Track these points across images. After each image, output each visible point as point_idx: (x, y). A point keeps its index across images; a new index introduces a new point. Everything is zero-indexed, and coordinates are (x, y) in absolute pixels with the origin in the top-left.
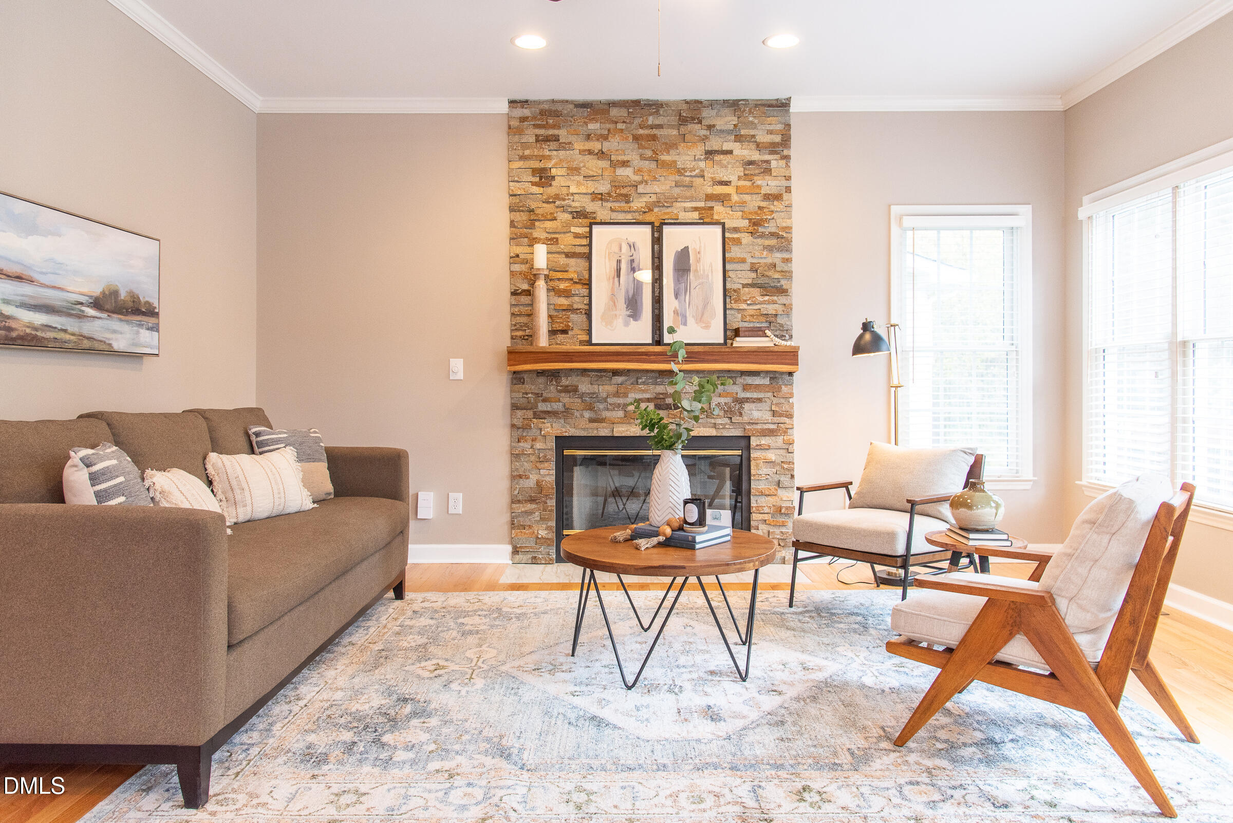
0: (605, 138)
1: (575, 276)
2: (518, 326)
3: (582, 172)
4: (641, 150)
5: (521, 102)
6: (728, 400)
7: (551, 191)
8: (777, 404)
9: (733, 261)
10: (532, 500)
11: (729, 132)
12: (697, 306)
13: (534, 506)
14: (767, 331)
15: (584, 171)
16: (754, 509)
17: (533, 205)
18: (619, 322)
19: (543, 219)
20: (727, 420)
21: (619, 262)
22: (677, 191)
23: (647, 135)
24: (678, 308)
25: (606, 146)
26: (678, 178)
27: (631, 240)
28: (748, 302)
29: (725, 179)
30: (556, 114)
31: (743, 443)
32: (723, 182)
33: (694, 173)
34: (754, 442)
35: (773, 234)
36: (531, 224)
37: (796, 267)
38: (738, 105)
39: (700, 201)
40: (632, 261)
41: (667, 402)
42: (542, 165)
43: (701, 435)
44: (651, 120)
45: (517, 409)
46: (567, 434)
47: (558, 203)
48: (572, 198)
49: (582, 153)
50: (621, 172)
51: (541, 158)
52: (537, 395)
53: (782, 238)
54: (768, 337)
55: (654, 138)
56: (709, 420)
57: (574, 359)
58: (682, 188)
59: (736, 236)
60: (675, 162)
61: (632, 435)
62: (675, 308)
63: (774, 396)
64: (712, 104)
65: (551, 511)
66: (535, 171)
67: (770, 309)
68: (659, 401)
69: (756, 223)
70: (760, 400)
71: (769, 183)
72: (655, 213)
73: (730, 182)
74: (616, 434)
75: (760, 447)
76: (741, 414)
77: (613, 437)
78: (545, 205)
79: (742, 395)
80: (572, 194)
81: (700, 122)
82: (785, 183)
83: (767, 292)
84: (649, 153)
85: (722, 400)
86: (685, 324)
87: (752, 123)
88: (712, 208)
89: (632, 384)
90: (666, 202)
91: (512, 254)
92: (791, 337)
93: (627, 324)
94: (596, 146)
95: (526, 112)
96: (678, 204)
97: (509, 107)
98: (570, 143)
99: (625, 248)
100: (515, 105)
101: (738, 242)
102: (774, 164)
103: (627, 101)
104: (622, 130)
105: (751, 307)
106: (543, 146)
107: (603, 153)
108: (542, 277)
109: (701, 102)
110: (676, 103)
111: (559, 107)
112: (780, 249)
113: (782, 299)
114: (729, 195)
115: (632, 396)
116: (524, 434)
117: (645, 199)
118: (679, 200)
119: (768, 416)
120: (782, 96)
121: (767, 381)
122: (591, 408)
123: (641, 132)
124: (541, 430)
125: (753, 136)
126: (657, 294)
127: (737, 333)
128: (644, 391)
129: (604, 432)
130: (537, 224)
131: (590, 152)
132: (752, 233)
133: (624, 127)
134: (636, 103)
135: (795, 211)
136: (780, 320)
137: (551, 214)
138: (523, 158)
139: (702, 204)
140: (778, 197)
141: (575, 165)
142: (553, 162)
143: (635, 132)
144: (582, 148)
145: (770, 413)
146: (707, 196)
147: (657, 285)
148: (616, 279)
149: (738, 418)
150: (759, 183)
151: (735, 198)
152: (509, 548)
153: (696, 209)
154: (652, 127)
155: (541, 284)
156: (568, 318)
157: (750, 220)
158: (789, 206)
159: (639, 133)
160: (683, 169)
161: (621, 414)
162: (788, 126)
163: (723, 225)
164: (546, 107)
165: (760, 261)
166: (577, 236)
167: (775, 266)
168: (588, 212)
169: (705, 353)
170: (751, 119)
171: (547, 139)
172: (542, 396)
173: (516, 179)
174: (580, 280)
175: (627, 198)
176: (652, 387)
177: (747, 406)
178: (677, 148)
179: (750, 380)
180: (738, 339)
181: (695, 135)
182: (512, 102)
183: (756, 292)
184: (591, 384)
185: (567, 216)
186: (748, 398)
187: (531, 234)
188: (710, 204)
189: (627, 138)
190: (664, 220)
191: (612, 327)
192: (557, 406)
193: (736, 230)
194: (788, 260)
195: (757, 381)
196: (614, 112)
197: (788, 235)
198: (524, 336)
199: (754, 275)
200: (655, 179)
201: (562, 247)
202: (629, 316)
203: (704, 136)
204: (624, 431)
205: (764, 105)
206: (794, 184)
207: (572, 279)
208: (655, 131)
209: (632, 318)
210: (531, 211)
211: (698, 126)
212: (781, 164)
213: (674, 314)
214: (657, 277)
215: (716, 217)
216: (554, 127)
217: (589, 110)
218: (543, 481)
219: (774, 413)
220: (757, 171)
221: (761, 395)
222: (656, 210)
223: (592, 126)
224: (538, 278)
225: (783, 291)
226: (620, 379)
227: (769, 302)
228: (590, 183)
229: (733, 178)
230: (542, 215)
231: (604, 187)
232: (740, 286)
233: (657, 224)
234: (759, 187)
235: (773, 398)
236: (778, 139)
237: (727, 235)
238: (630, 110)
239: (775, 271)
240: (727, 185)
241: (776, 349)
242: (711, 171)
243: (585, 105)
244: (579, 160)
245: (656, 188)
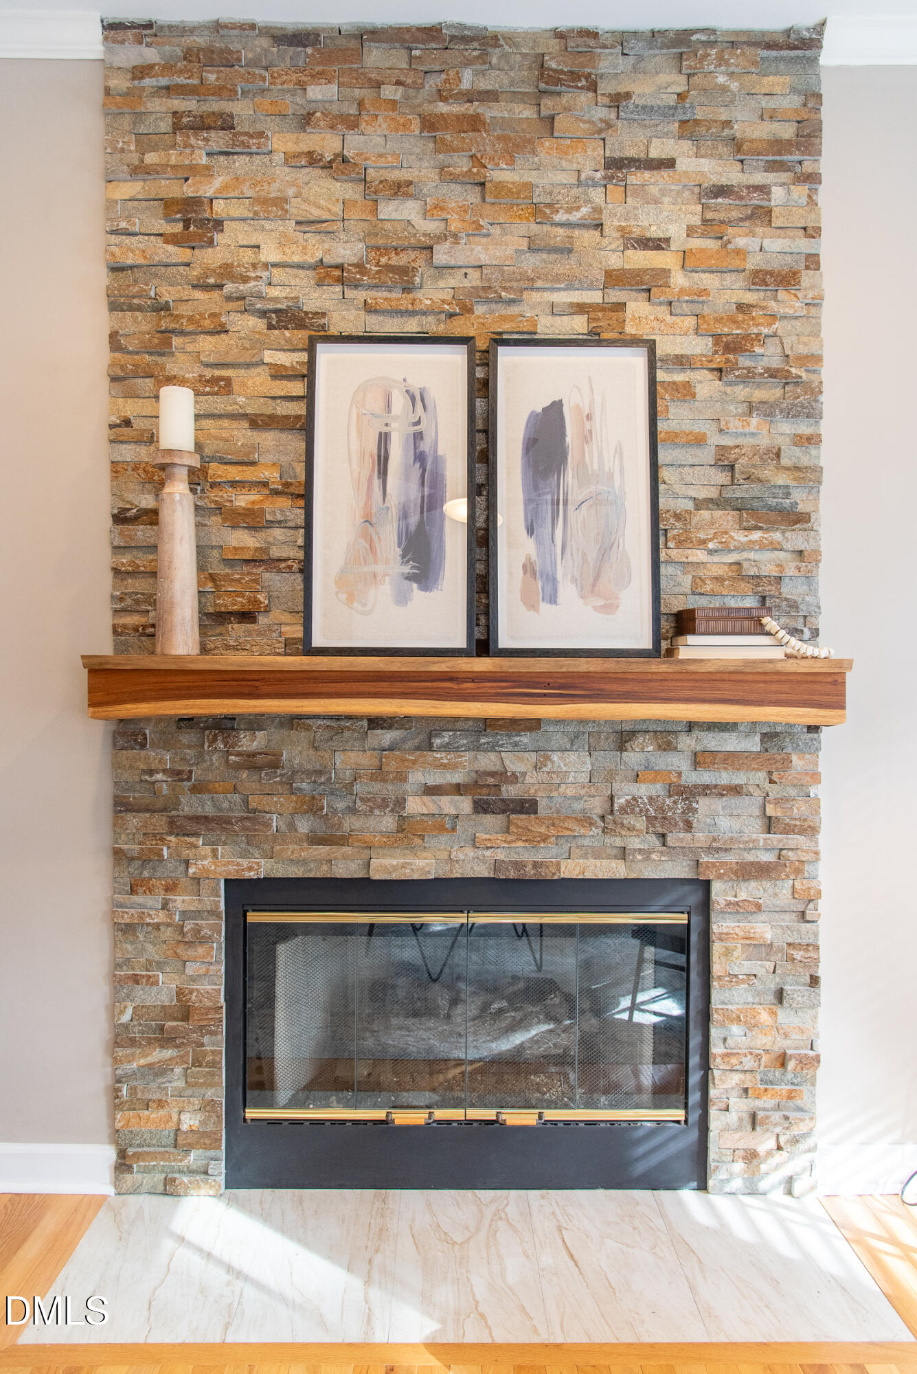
0: (352, 124)
1: (272, 475)
2: (129, 601)
3: (292, 211)
4: (441, 156)
5: (133, 26)
6: (658, 789)
7: (211, 257)
8: (778, 802)
9: (674, 438)
10: (164, 1038)
11: (667, 112)
12: (584, 554)
13: (169, 1053)
14: (766, 620)
15: (297, 208)
16: (718, 1060)
17: (168, 294)
18: (384, 592)
19: (190, 328)
20: (654, 841)
21: (384, 439)
22: (532, 262)
23: (457, 116)
24: (534, 557)
25: (354, 144)
26: (535, 228)
27: (416, 384)
28: (711, 546)
29: (655, 232)
30: (227, 60)
31: (694, 899)
32: (649, 239)
33: (575, 217)
34: (720, 893)
35: (773, 373)
36: (162, 343)
37: (827, 456)
38: (689, 44)
39: (591, 287)
40: (418, 437)
41: (505, 795)
42: (189, 190)
43: (589, 875)
44: (467, 80)
45: (127, 811)
46: (252, 875)
47: (230, 287)
48: (265, 274)
49: (293, 162)
50: (390, 210)
51: (187, 173)
52: (177, 775)
53: (797, 384)
54: (768, 634)
55: (475, 124)
56: (609, 840)
57: (265, 688)
58: (545, 256)
59: (679, 377)
60: (529, 187)
61: (416, 877)
62: (529, 558)
63: (771, 781)
64: (622, 40)
65: (214, 1064)
66: (170, 206)
67: (766, 562)
68: (485, 790)
69: (732, 346)
70: (736, 790)
71: (766, 243)
72: (479, 317)
73: (667, 240)
74: (376, 876)
75: (737, 908)
76: (689, 826)
77: (367, 881)
78: (198, 294)
79: (693, 777)
80: (266, 266)
81: (593, 87)
82: (803, 245)
83: (759, 520)
84: (462, 164)
85: (643, 790)
86: (553, 599)
87: (724, 89)
88: (621, 306)
89: (418, 748)
90: (505, 288)
91: (115, 419)
92: (815, 633)
93: (402, 599)
94: (327, 143)
95: (151, 55)
96: (536, 296)
97: (106, 39)
98: (261, 134)
99: (400, 403)
100: (120, 35)
101: (685, 392)
102: (778, 194)
103: (408, 30)
104: (394, 102)
105: (716, 558)
106: (193, 141)
107: (345, 160)
108: (182, 474)
109: (593, 35)
110: (533, 37)
111: (233, 43)
112: (792, 413)
113: (795, 539)
114: (666, 272)
115: (417, 778)
116: (146, 874)
117: (452, 282)
118: (539, 284)
119: (753, 829)
120: (803, 20)
121: (753, 744)
122: (312, 807)
123: (443, 108)
124: (187, 863)
125: (727, 124)
126: (480, 522)
127: (684, 623)
128: (445, 767)
129: (345, 866)
130: (176, 341)
131: (313, 159)
132: (720, 370)
133: (398, 97)
134: (431, 33)
135: (828, 313)
136: (789, 590)
137: (214, 315)
138: (139, 171)
139: (595, 297)
140: (787, 279)
141: (273, 191)
142: (218, 182)
143: (427, 108)
144: (291, 147)
145: (758, 824)
146: (609, 274)
147: (481, 501)
148: (377, 483)
149: (681, 835)
150: (741, 242)
151: (679, 280)
152: (109, 1154)
153: (581, 309)
154: (470, 97)
155: (178, 490)
156: (256, 581)
157: (717, 337)
158: (815, 304)
159: (437, 111)
160: (549, 205)
161: (388, 822)
162: (813, 97)
163: (651, 346)
164: (200, 40)
165: (740, 441)
166: (279, 373)
167: (778, 455)
168: (307, 313)
169: (604, 676)
170: (721, 79)
171: (202, 125)
172: (189, 779)
173: (123, 225)
174: (287, 485)
175: (405, 279)
176: (467, 756)
177: (704, 805)
178: (534, 152)
179: (712, 741)
180: (691, 639)
181: (578, 119)
182: (113, 28)
183: (726, 518)
184: (316, 749)
185: (259, 324)
186: (707, 787)
187: (163, 367)
188: (615, 296)
189: (406, 126)
190: (501, 333)
191: (364, 605)
192: (229, 803)
193: (682, 362)
194: (812, 440)
195: (731, 743)
196: (373, 57)
197: (813, 377)
198: (144, 627)
199: (723, 478)
200: (478, 229)
201: (241, 400)
202: (409, 578)
203: (602, 120)
204: (395, 868)
205: (755, 44)
206: (826, 247)
207: (265, 484)
208: (478, 108)
209: (416, 581)
210: (162, 308)
211: (584, 98)
212: (795, 195)
213: (525, 572)
214: (480, 478)
215: (630, 329)
216: (221, 91)
217: (309, 50)
218: (191, 992)
219: (770, 825)
220: (735, 214)
221: (739, 778)
222: (480, 310)
223: (316, 92)
224: (171, 477)
225: (797, 519)
226: (387, 737)
227: (762, 546)
228: (313, 239)
229: (676, 231)
230: (190, 319)
231: (347, 251)
232: (690, 505)
233: (481, 344)
234: (740, 253)
235: (767, 786)
236: (787, 131)
237: (661, 376)
238: (416, 53)
239: (780, 467)
240: (659, 248)
241: (791, 666)
242: (620, 210)
243: (299, 38)
244: (283, 179)
245: (480, 252)
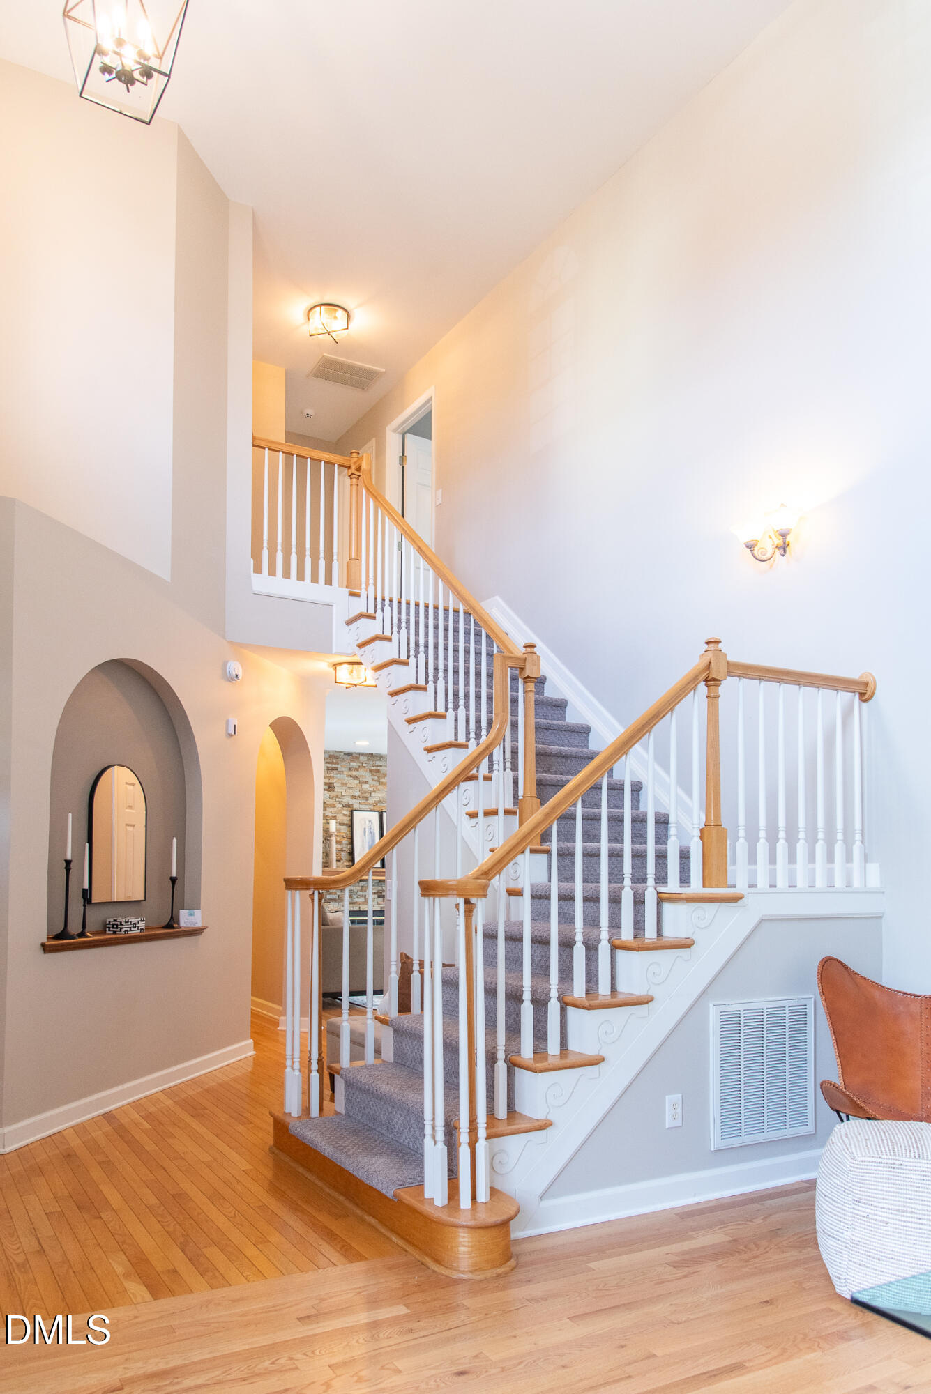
0: (358, 770)
1: (344, 834)
4: (373, 777)
7: (333, 793)
15: (349, 785)
21: (365, 829)
23: (375, 769)
25: (358, 773)
27: (370, 819)
30: (337, 758)
40: (371, 828)
42: (330, 781)
44: (377, 763)
49: (348, 776)
50: (365, 786)
55: (379, 771)
66: (326, 784)
77: (360, 911)
80: (344, 796)
84: (376, 778)
94: (354, 773)
98: (342, 771)
99: (367, 822)
103: (368, 754)
106: (333, 772)
107: (357, 777)
108: (334, 835)
111: (337, 754)
117: (374, 800)
123: (373, 768)
131: (351, 776)
133: (366, 765)
141: (344, 782)
142: (335, 780)
143: (370, 768)
144: (348, 774)
148: (364, 837)
154: (377, 766)
155: (333, 838)
161: (362, 900)
164: (332, 754)
166: (345, 815)
168: (353, 805)
171: (333, 769)
175: (367, 798)
189: (367, 771)
192: (335, 897)
196: (361, 758)
200: (379, 790)
201: (341, 821)
208: (379, 768)
216: (338, 763)
217: (351, 756)
223: (352, 764)
224: (332, 836)
228: (351, 791)
231: (357, 794)
238: (369, 758)
243: (348, 754)
244: (347, 780)
245: (379, 794)
